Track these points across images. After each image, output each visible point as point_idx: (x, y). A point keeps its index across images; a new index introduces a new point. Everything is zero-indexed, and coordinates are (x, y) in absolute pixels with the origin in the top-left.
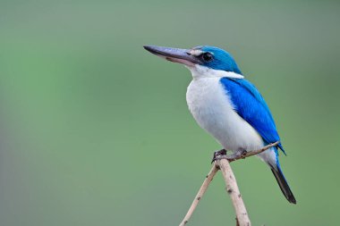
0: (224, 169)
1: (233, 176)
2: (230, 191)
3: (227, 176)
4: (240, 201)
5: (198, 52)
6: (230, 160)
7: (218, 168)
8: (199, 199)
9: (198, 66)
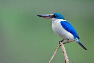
0: (62, 46)
1: (64, 48)
2: (64, 52)
3: (63, 48)
4: (66, 55)
5: (52, 15)
6: (64, 44)
7: (60, 46)
8: (55, 54)
9: (53, 19)
